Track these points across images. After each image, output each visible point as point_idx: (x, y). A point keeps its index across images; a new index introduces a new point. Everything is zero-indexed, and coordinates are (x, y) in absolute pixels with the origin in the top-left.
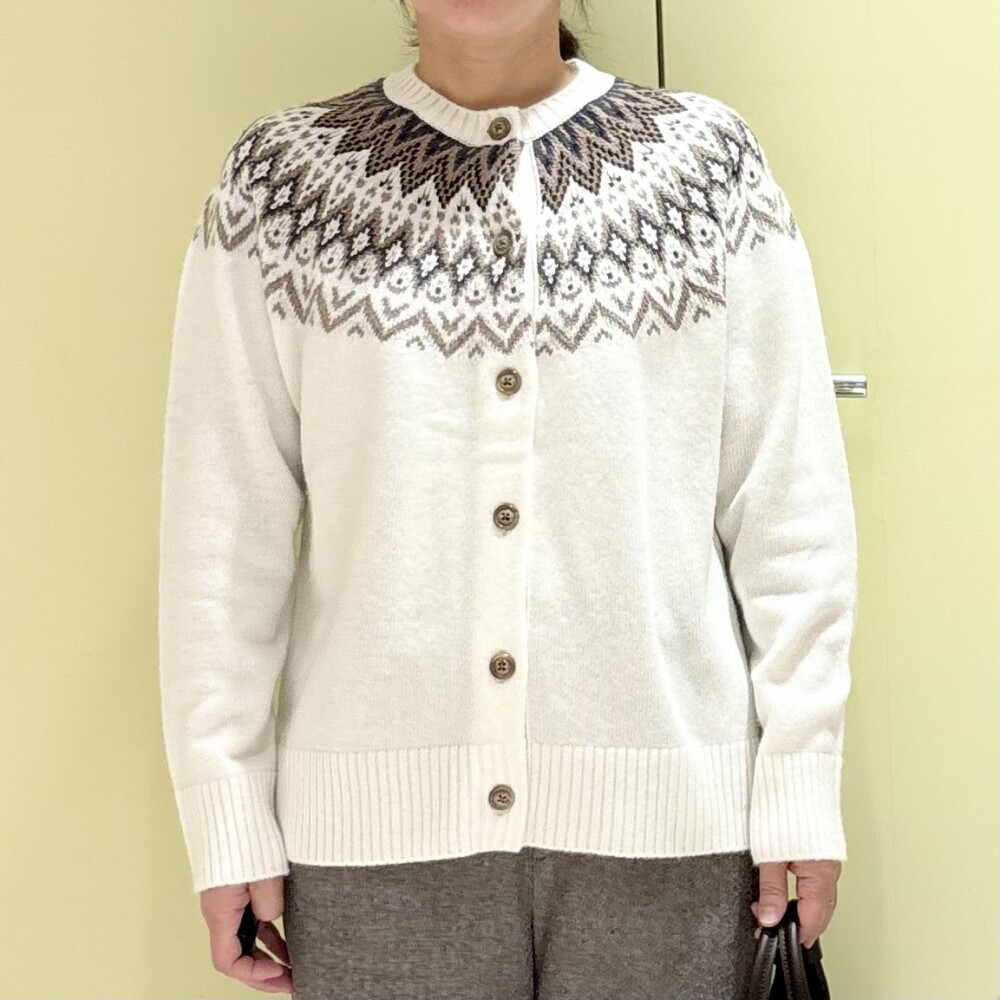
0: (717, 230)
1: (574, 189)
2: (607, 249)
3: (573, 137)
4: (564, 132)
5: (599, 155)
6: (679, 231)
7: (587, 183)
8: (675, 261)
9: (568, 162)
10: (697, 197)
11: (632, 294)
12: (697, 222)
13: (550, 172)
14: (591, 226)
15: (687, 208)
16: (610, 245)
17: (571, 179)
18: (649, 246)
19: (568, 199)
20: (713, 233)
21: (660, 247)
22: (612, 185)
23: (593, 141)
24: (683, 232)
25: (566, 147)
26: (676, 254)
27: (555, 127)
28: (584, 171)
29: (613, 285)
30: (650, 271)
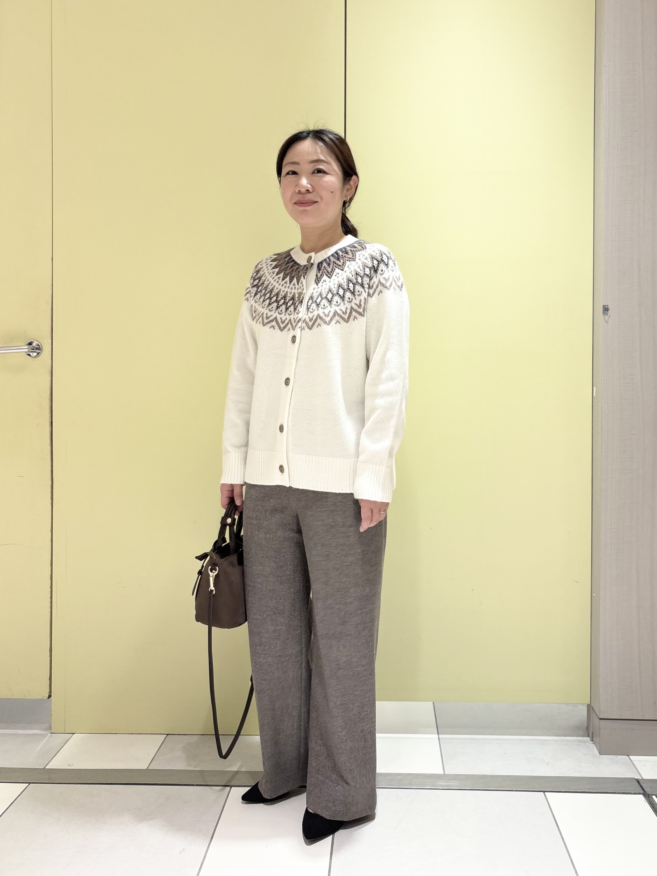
0: (363, 291)
1: (325, 277)
2: (326, 297)
3: (330, 261)
4: (327, 259)
5: (335, 266)
6: (351, 291)
7: (329, 275)
8: (349, 300)
9: (326, 269)
10: (359, 280)
11: (330, 311)
12: (358, 288)
13: (319, 273)
14: (325, 289)
15: (356, 283)
16: (327, 295)
17: (325, 274)
18: (340, 296)
19: (322, 281)
20: (361, 292)
21: (344, 296)
22: (336, 276)
23: (335, 262)
24: (353, 291)
25: (326, 264)
26: (349, 298)
27: (326, 258)
28: (329, 272)
29: (324, 308)
30: (339, 303)
